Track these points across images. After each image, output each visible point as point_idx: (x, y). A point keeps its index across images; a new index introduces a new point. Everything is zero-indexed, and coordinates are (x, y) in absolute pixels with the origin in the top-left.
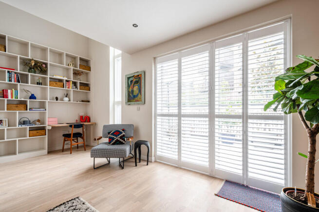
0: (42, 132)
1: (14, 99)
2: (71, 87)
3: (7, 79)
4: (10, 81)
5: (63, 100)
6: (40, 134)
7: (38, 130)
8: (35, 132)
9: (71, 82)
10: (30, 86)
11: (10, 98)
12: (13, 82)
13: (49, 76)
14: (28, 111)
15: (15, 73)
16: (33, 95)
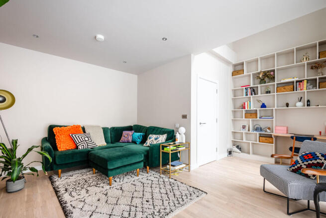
0: (270, 140)
1: (249, 109)
2: (305, 88)
3: (244, 94)
4: (247, 95)
5: (296, 106)
6: (268, 142)
7: (266, 137)
8: (264, 138)
9: (305, 81)
10: (260, 96)
11: (246, 109)
12: (248, 96)
13: (276, 83)
14: (258, 119)
15: (251, 88)
16: (263, 104)
